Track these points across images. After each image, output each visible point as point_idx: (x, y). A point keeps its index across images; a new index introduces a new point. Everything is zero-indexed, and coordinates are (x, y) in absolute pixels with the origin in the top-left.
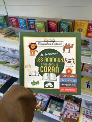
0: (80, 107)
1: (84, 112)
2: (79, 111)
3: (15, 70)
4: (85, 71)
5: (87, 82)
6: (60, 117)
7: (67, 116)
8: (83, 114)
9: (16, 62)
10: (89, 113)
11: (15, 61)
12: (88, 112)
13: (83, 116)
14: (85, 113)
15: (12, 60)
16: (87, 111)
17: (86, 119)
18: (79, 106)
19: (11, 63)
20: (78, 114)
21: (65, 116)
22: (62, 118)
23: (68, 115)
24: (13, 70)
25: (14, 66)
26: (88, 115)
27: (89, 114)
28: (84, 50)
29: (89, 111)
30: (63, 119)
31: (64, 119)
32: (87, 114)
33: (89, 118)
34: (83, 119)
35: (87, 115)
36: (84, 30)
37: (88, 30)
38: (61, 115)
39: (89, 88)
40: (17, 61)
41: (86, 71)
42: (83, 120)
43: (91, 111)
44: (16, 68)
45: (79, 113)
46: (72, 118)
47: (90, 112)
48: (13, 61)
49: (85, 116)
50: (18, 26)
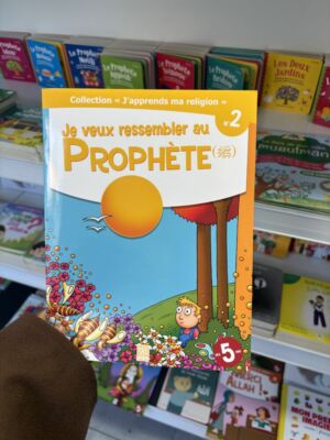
0: (281, 383)
1: (296, 401)
2: (277, 400)
3: (29, 260)
4: (301, 251)
5: (312, 302)
6: (210, 427)
7: (234, 421)
8: (294, 410)
9: (29, 224)
10: (315, 405)
11: (26, 222)
12: (312, 402)
13: (295, 418)
14: (301, 406)
15: (12, 215)
16: (307, 398)
17: (303, 428)
18: (275, 379)
19: (11, 229)
20: (274, 408)
21: (227, 419)
22: (215, 431)
23: (237, 417)
24: (21, 258)
25: (23, 241)
26: (312, 411)
27: (314, 410)
28: (314, 186)
29: (313, 397)
30: (220, 431)
31: (224, 433)
32: (308, 410)
33: (315, 423)
34: (295, 430)
35: (308, 414)
36: (306, 93)
37: (324, 94)
38: (214, 416)
39: (324, 325)
40: (36, 222)
41: (305, 252)
42: (295, 434)
43: (320, 397)
44: (31, 252)
45: (276, 405)
46: (255, 425)
47: (320, 402)
48: (19, 220)
49: (300, 417)
50: (29, 76)
